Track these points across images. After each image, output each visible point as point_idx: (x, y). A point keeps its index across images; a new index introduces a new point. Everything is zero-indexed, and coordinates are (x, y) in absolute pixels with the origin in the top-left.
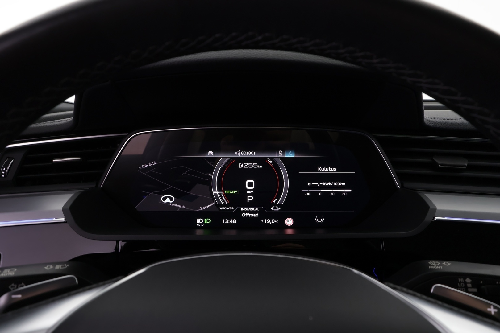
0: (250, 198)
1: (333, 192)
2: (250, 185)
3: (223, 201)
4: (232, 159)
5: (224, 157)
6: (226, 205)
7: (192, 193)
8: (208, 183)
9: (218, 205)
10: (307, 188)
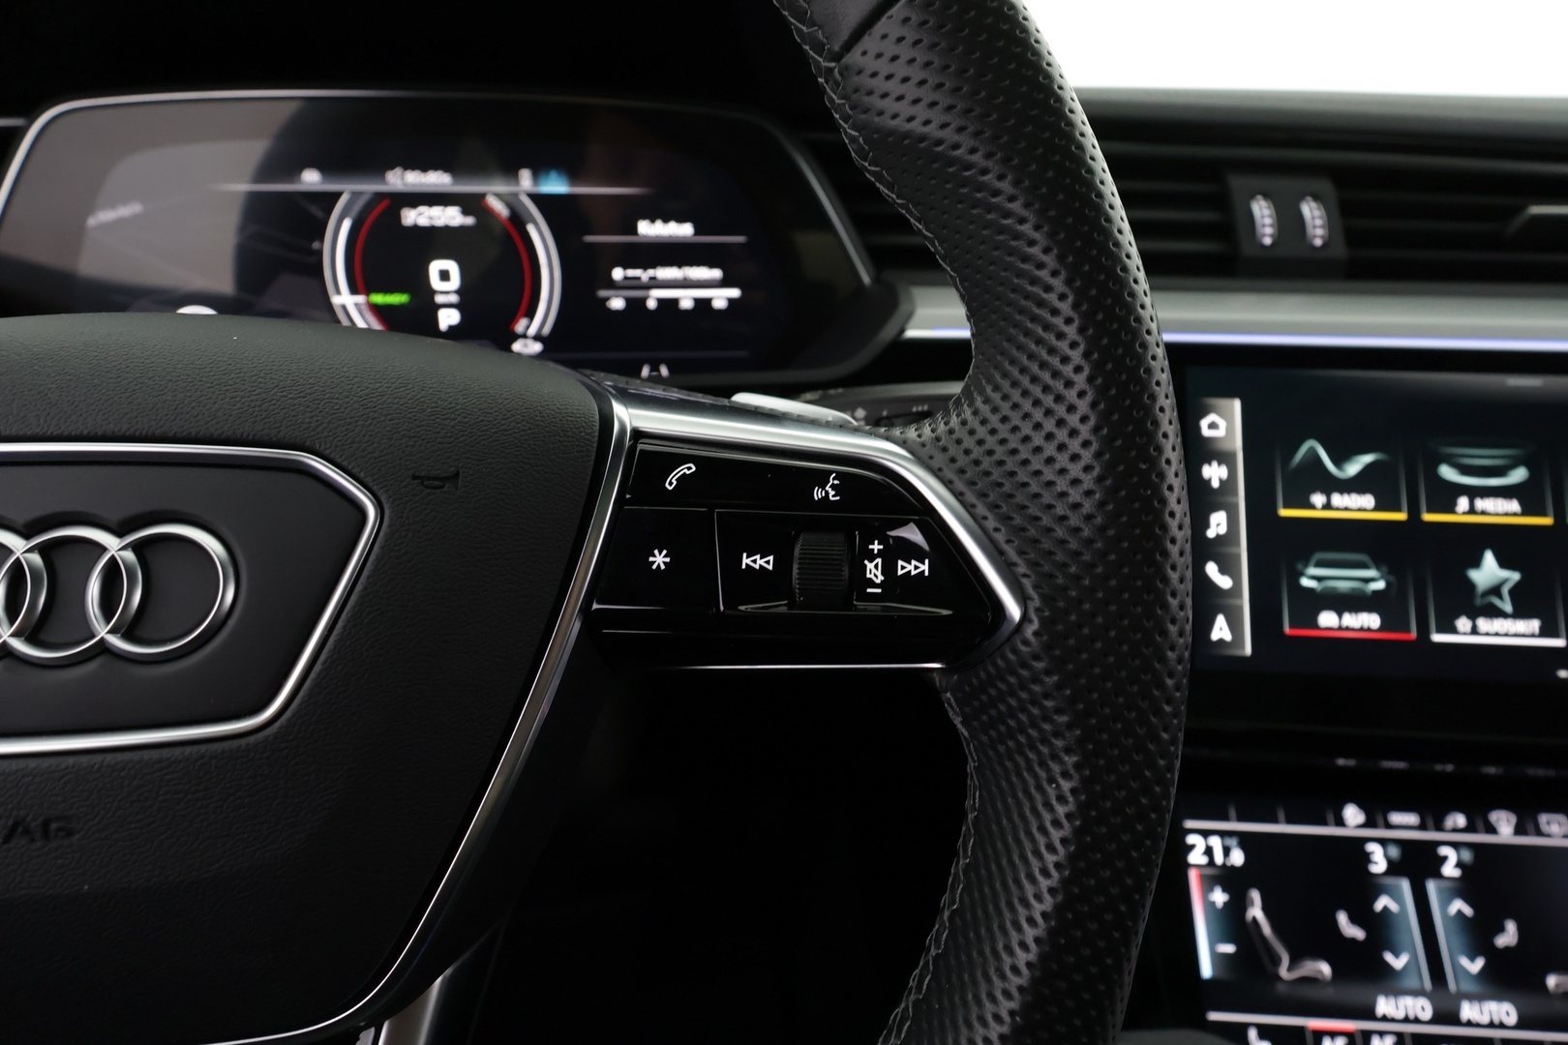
0: (448, 318)
1: (686, 299)
2: (445, 277)
4: (379, 196)
5: (353, 191)
8: (313, 269)
10: (612, 285)
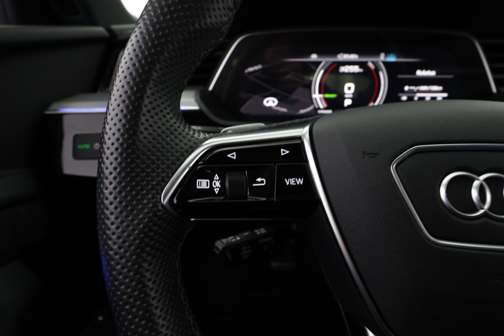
0: (348, 102)
1: (428, 97)
2: (349, 89)
3: (321, 104)
4: (334, 63)
5: (326, 61)
6: (325, 109)
7: (294, 96)
8: (308, 86)
9: (316, 109)
10: (404, 92)
